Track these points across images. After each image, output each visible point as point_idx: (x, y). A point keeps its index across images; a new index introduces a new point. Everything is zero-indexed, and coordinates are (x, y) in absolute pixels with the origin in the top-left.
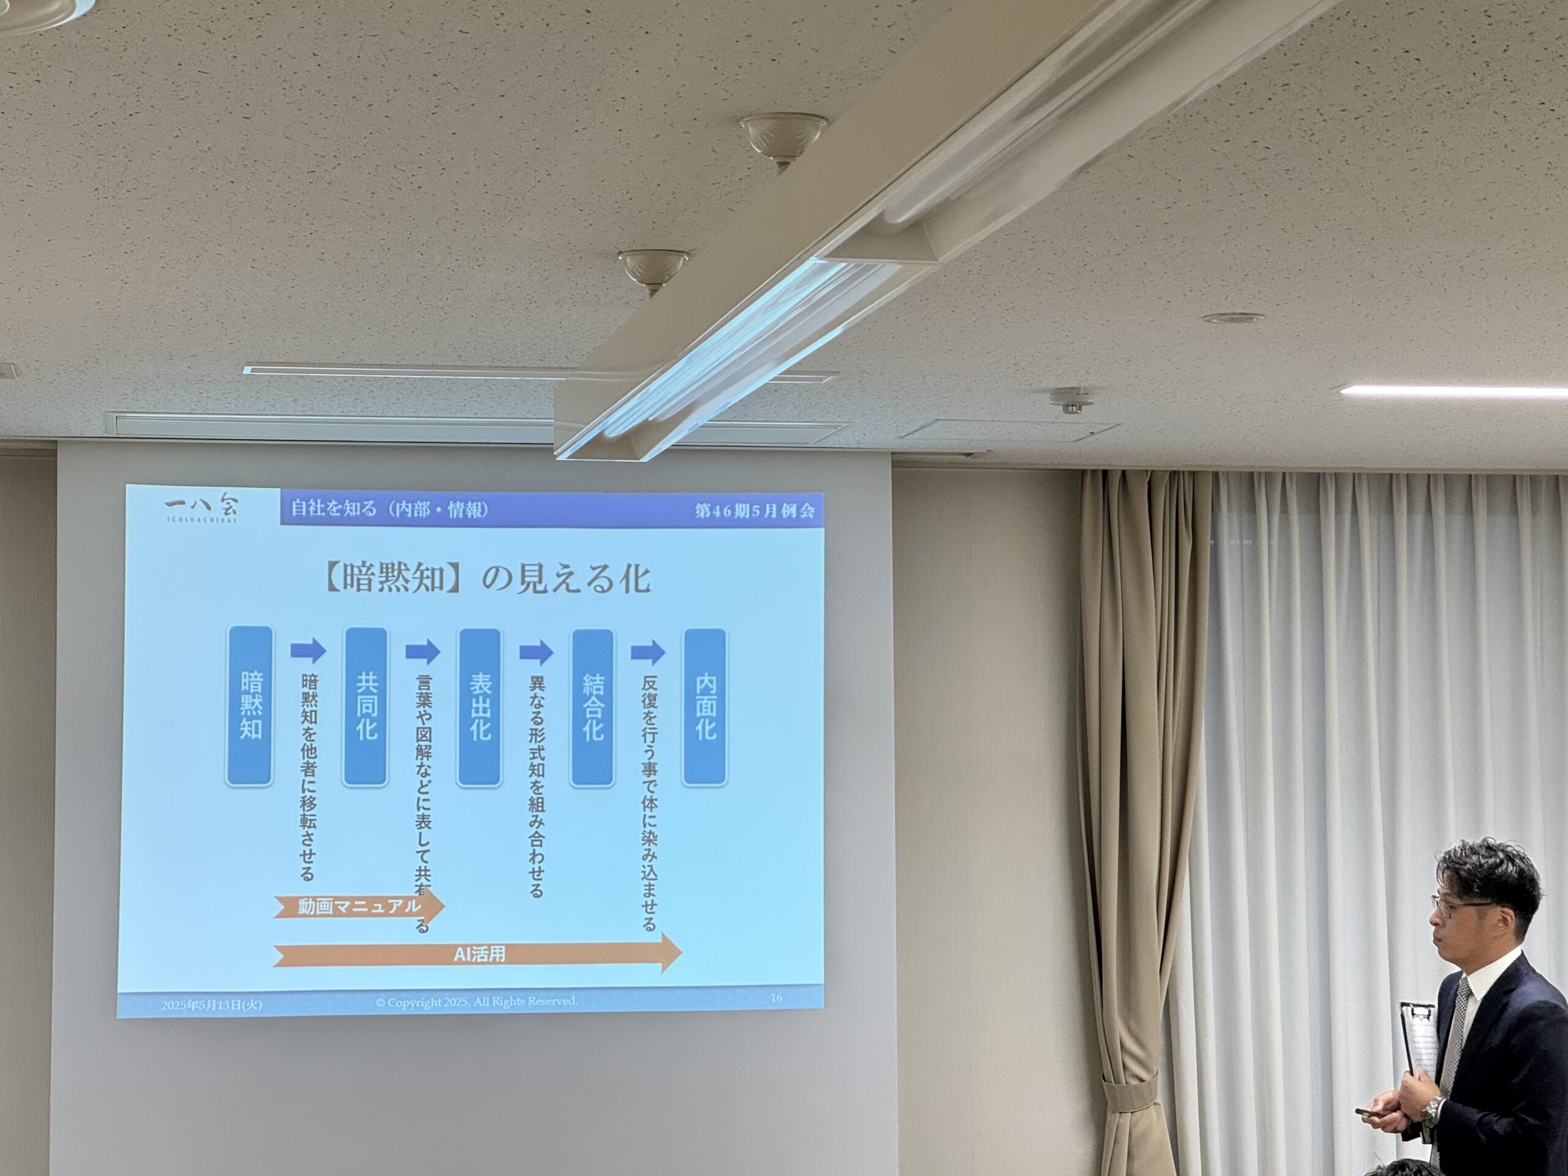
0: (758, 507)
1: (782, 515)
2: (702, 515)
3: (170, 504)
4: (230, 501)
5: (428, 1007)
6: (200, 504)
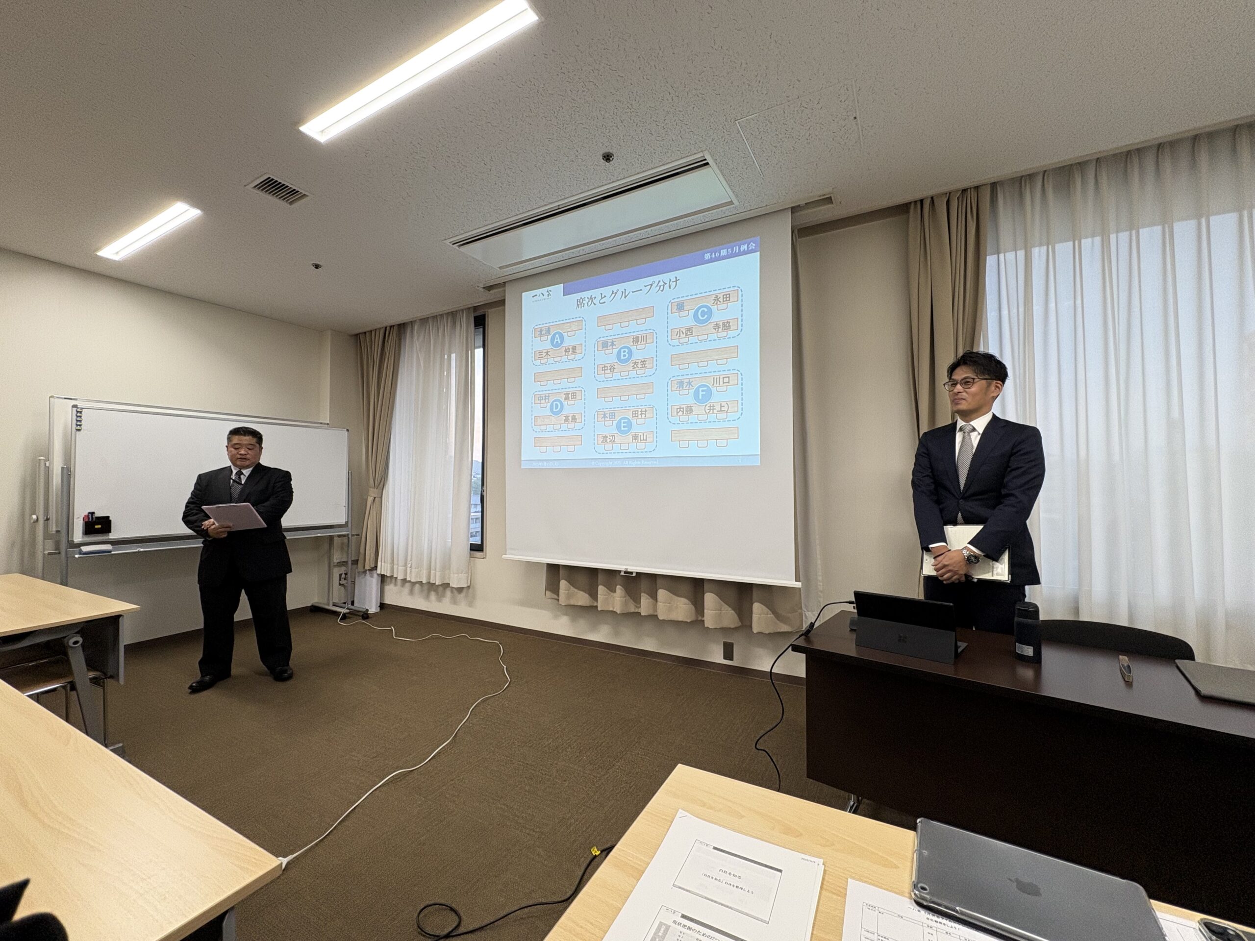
0: (730, 249)
1: (741, 250)
2: (707, 258)
3: (533, 297)
4: (549, 291)
5: (608, 465)
6: (541, 295)
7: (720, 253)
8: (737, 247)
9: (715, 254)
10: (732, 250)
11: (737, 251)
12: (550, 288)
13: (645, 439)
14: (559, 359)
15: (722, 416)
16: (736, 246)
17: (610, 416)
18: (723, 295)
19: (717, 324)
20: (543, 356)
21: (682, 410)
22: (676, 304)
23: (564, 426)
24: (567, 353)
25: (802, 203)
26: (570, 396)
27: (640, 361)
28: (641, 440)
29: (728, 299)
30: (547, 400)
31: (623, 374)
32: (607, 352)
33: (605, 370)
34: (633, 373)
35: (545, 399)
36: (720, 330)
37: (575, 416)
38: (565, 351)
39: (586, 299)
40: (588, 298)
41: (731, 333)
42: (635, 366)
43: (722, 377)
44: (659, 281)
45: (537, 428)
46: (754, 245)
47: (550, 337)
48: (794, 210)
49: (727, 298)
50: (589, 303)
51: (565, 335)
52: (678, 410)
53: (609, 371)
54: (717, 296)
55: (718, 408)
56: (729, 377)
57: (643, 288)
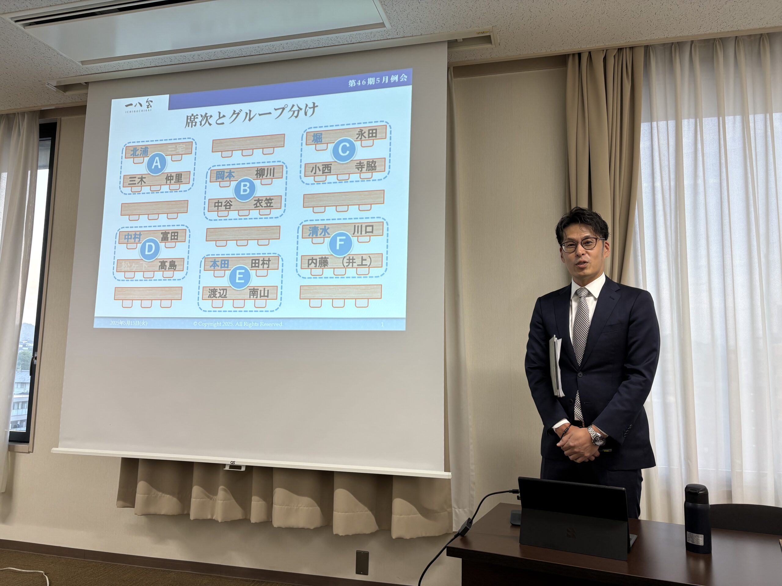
0: (379, 78)
1: (391, 80)
2: (352, 85)
3: (127, 106)
4: (150, 102)
5: (215, 326)
6: (138, 105)
7: (367, 81)
8: (387, 77)
9: (361, 82)
10: (381, 80)
11: (387, 82)
12: (150, 98)
13: (266, 295)
14: (158, 188)
15: (362, 271)
16: (385, 76)
17: (222, 264)
18: (369, 130)
19: (360, 163)
20: (136, 182)
21: (314, 261)
22: (312, 134)
23: (159, 275)
24: (169, 182)
25: (459, 38)
26: (169, 236)
27: (264, 199)
28: (261, 296)
29: (374, 135)
30: (137, 240)
31: (241, 213)
32: (223, 184)
33: (218, 206)
34: (255, 213)
35: (135, 238)
36: (364, 170)
37: (175, 262)
38: (167, 179)
39: (199, 117)
40: (202, 116)
41: (376, 175)
42: (258, 205)
43: (364, 225)
44: (293, 106)
45: (121, 276)
46: (406, 77)
47: (147, 159)
48: (452, 44)
49: (373, 133)
50: (203, 123)
51: (168, 158)
52: (310, 261)
53: (223, 208)
54: (362, 130)
55: (358, 261)
56: (372, 226)
57: (273, 111)
